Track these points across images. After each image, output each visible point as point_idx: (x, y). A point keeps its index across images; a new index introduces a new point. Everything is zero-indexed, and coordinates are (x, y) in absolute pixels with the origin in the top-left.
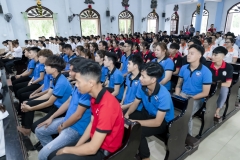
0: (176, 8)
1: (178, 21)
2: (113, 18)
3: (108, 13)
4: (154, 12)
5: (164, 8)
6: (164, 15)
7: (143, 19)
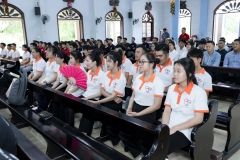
0: (148, 6)
1: (152, 23)
2: (45, 19)
3: (37, 11)
4: (115, 10)
5: (130, 5)
6: (130, 15)
7: (98, 21)
